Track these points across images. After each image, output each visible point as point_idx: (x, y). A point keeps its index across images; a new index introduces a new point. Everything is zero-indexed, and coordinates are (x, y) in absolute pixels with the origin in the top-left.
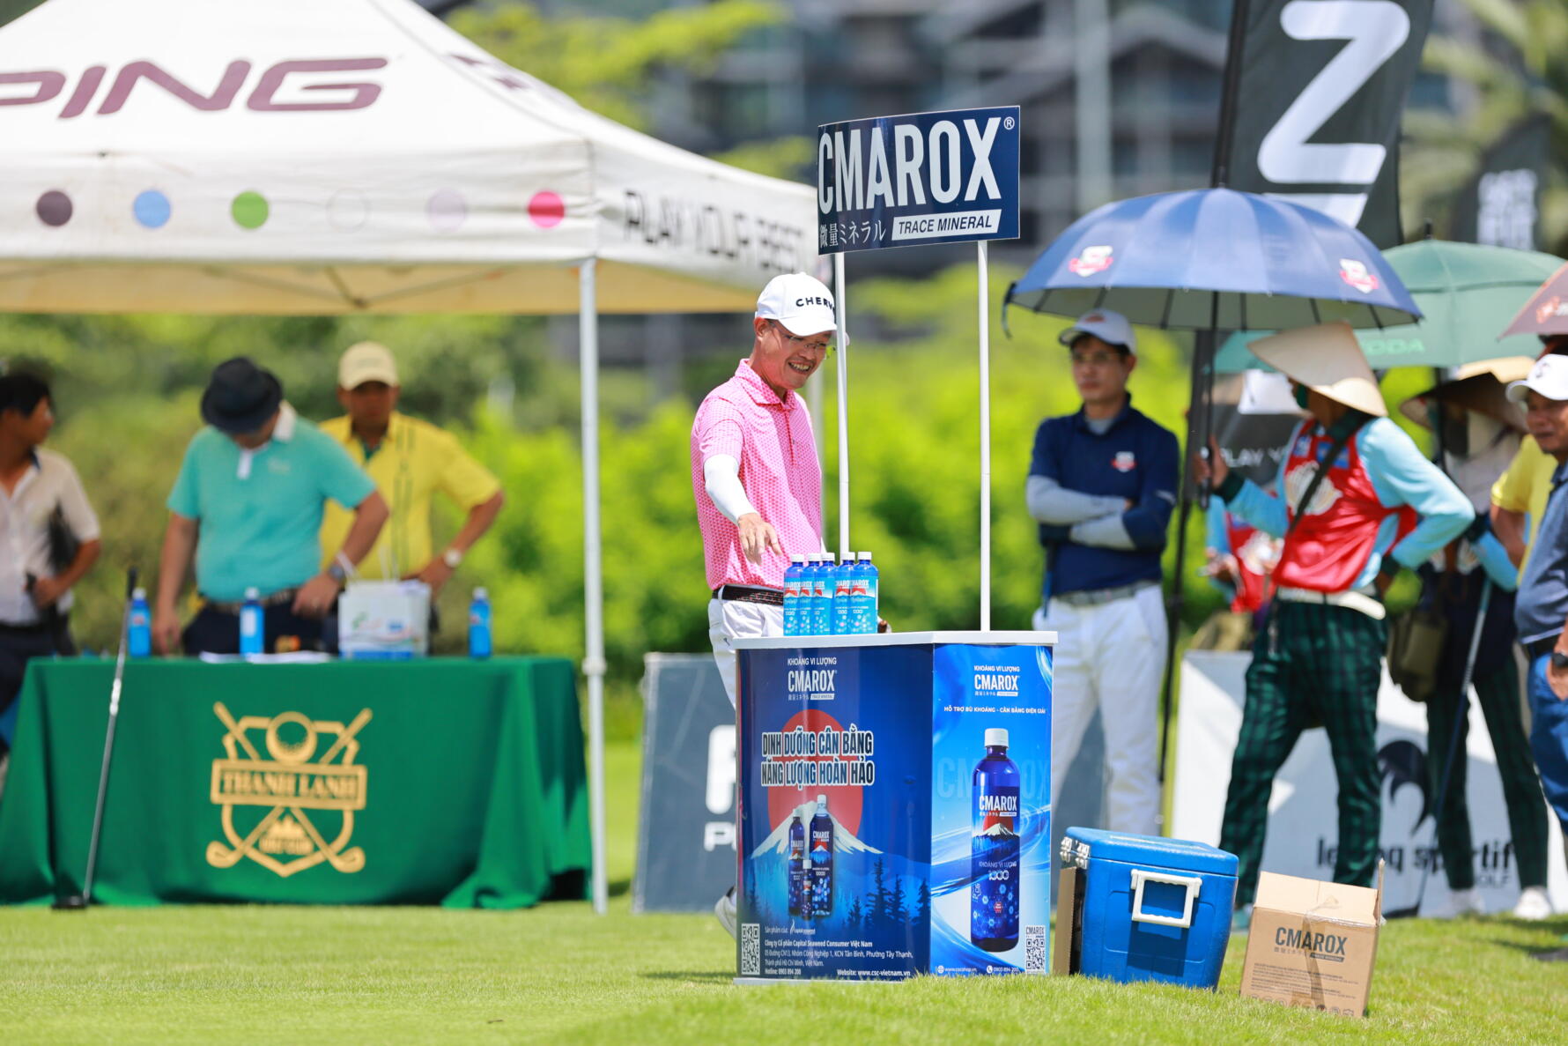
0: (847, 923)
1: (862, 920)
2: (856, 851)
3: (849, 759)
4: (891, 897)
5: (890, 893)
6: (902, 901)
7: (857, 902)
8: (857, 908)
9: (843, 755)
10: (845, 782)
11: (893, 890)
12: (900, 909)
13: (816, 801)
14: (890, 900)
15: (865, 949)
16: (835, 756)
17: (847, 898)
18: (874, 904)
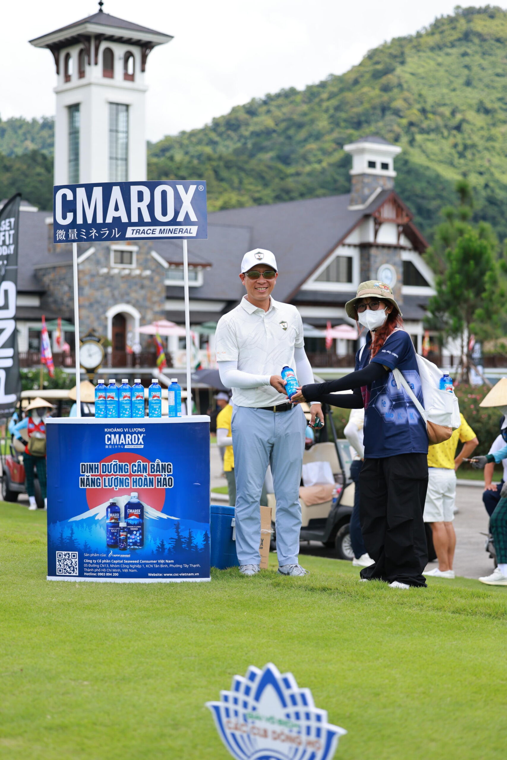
0: (155, 552)
1: (166, 551)
2: (161, 519)
3: (155, 476)
4: (186, 539)
5: (185, 538)
6: (193, 541)
7: (163, 542)
8: (163, 545)
9: (150, 473)
10: (153, 486)
11: (187, 536)
12: (192, 545)
13: (130, 495)
14: (185, 540)
15: (168, 564)
16: (145, 474)
17: (155, 540)
18: (174, 543)
